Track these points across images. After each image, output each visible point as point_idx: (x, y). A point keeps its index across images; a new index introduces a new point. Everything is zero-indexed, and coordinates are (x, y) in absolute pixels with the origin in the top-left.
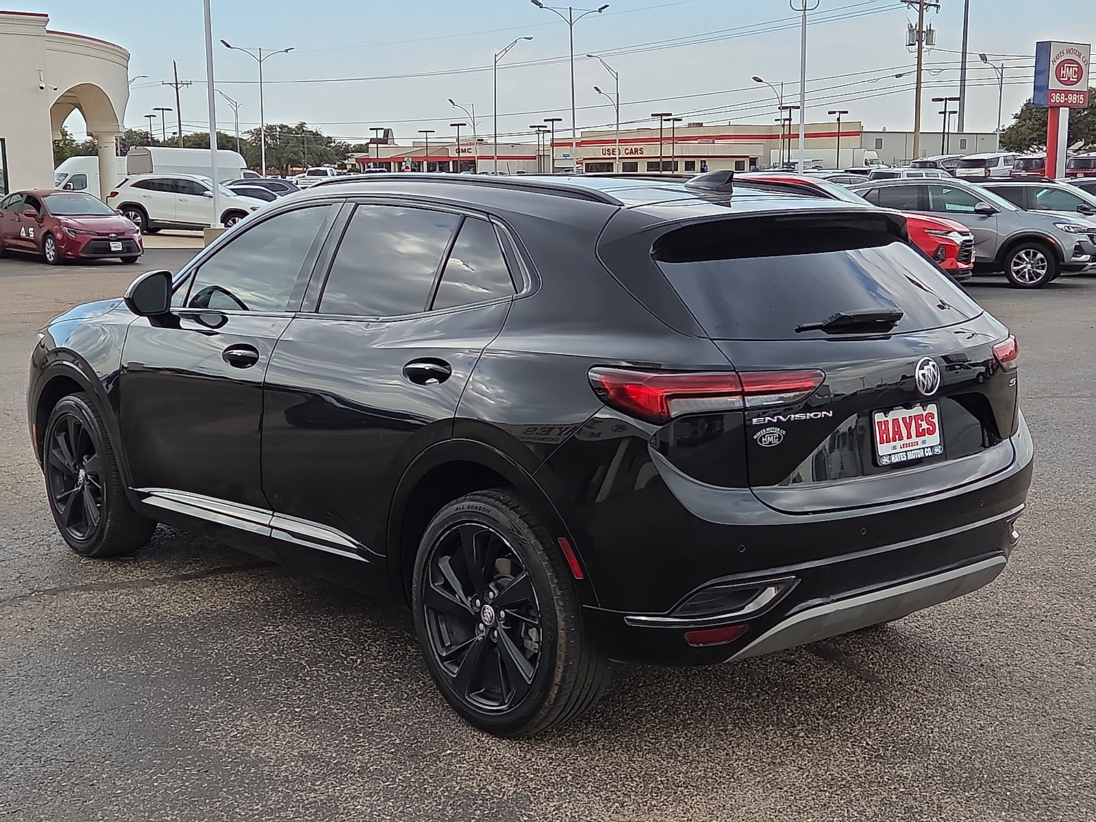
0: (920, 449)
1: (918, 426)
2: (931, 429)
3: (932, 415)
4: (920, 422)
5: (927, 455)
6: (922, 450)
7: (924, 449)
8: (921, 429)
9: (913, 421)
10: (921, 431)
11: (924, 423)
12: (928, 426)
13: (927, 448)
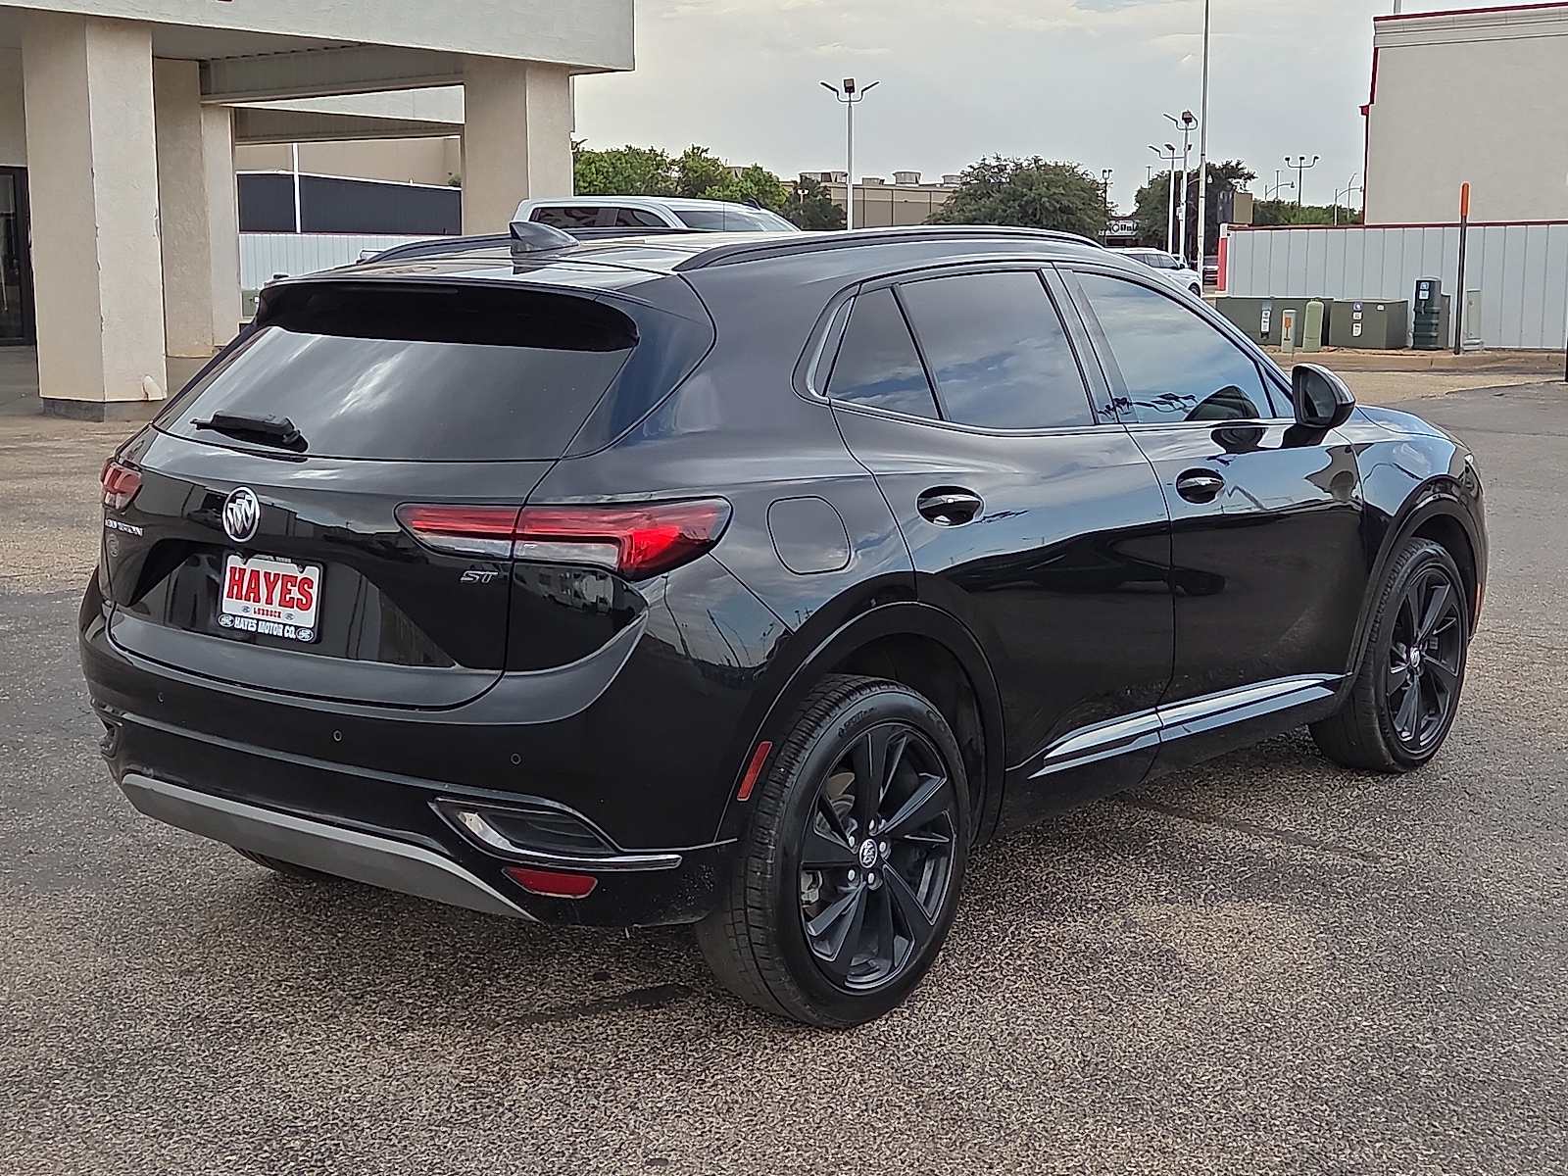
0: (279, 623)
1: (285, 591)
2: (304, 601)
3: (310, 582)
4: (289, 587)
5: (286, 635)
6: (282, 626)
7: (285, 625)
8: (288, 597)
9: (280, 582)
10: (287, 599)
11: (295, 590)
12: (300, 597)
13: (290, 626)
